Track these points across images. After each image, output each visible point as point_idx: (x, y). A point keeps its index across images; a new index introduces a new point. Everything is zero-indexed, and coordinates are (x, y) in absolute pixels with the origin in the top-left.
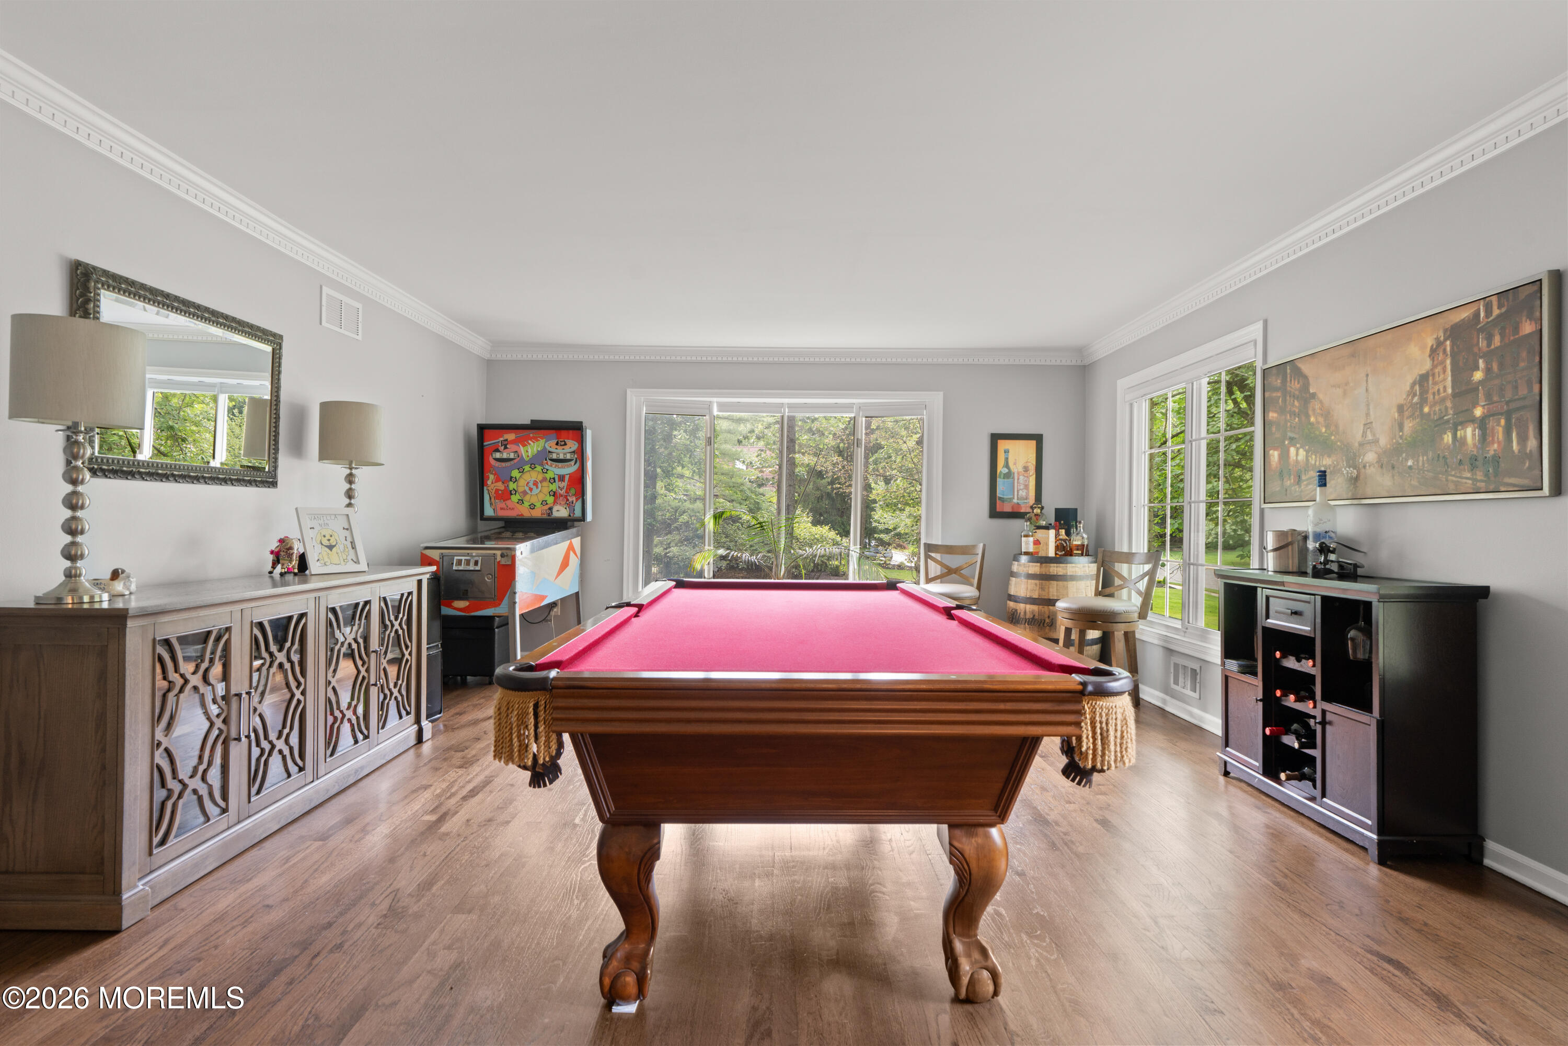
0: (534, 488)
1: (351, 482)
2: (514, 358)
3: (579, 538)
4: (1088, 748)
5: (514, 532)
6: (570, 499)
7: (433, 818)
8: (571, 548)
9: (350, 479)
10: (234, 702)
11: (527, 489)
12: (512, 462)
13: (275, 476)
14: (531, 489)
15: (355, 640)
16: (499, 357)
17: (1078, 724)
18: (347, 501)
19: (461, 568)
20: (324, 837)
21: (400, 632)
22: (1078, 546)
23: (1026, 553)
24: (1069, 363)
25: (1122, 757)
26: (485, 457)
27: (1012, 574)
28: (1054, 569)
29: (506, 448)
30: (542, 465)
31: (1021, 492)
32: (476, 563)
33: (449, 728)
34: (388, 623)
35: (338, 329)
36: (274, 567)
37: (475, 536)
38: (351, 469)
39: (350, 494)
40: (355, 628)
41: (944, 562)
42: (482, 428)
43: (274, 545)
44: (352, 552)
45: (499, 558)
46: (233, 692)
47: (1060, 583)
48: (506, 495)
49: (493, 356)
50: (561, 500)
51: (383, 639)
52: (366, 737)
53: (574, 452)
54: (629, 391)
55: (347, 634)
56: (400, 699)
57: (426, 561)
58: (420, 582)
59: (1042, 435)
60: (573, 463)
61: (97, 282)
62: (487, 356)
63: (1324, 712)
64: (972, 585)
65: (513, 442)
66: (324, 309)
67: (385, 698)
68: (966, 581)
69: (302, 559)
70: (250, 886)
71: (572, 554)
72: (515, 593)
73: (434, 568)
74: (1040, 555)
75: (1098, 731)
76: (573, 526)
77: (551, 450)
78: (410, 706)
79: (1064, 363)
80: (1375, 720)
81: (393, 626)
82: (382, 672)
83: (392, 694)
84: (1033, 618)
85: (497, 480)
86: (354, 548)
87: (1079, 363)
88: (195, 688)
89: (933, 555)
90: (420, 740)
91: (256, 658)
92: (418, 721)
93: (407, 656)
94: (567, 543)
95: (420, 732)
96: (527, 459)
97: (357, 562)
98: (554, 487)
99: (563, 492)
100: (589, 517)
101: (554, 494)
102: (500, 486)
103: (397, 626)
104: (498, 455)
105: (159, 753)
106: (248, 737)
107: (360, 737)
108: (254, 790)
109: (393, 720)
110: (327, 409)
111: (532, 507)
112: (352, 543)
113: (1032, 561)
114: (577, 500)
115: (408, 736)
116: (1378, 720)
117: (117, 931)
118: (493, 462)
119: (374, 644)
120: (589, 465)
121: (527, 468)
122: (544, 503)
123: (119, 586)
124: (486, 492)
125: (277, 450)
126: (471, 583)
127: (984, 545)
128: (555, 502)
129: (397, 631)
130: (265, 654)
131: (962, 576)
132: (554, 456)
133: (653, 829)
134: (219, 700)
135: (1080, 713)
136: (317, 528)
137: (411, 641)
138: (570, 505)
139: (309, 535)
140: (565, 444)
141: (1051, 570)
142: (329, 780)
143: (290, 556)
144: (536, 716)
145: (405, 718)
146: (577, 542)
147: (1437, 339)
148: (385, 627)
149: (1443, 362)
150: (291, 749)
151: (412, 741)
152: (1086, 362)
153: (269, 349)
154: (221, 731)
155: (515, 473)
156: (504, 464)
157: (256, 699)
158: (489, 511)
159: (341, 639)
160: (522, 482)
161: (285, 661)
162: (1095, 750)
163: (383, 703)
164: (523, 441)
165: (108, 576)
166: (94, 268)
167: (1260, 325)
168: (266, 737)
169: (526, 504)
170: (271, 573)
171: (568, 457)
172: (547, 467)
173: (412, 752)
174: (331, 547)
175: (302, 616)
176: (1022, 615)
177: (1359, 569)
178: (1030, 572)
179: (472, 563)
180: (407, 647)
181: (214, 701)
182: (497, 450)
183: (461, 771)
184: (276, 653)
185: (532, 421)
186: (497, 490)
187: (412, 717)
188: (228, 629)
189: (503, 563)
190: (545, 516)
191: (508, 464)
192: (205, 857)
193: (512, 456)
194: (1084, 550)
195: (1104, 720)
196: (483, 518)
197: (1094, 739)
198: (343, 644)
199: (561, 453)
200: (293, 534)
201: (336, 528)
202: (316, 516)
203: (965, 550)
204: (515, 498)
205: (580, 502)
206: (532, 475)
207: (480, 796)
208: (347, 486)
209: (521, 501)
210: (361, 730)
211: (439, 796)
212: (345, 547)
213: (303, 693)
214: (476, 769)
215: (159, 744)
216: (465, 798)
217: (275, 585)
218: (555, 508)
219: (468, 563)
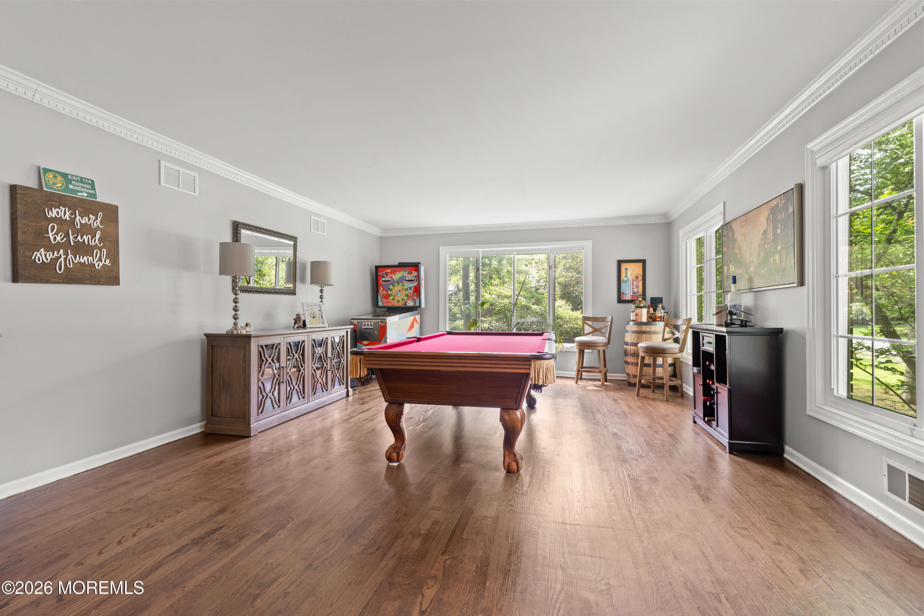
0: (399, 293)
1: (322, 292)
2: (391, 235)
3: (419, 316)
4: (532, 377)
5: (390, 313)
6: (414, 298)
7: (348, 418)
8: (415, 319)
9: (321, 291)
10: (282, 369)
11: (396, 294)
12: (390, 282)
13: (295, 291)
14: (398, 294)
15: (322, 353)
16: (385, 235)
17: (529, 369)
18: (321, 300)
19: (365, 327)
20: (310, 420)
21: (340, 351)
22: (659, 316)
23: (633, 321)
24: (660, 222)
25: (546, 381)
26: (379, 279)
27: (626, 331)
28: (645, 328)
29: (387, 276)
30: (402, 283)
31: (634, 290)
32: (371, 325)
33: (360, 393)
34: (334, 347)
35: (317, 232)
36: (295, 325)
37: (376, 315)
38: (322, 287)
39: (321, 297)
40: (322, 348)
41: (593, 326)
42: (377, 267)
43: (295, 317)
44: (321, 319)
45: (380, 323)
46: (281, 366)
47: (648, 335)
48: (387, 296)
49: (383, 235)
50: (411, 298)
51: (333, 353)
52: (327, 390)
53: (415, 277)
54: (441, 248)
55: (319, 350)
56: (340, 377)
57: (351, 324)
58: (347, 332)
59: (645, 260)
60: (415, 281)
61: (240, 227)
62: (380, 235)
63: (717, 388)
64: (606, 337)
65: (390, 273)
66: (312, 225)
67: (334, 377)
68: (603, 334)
69: (304, 322)
70: (287, 430)
71: (415, 322)
72: (387, 338)
73: (352, 326)
74: (638, 321)
75: (537, 371)
76: (416, 310)
77: (406, 276)
78: (344, 381)
79: (657, 222)
80: (727, 388)
81: (336, 348)
82: (333, 367)
83: (336, 375)
84: (634, 353)
85: (384, 290)
86: (322, 318)
87: (666, 221)
88: (270, 363)
89: (588, 322)
90: (348, 395)
91: (288, 356)
92: (347, 388)
93: (342, 361)
94: (412, 318)
95: (348, 392)
96: (396, 280)
97: (323, 323)
98: (407, 292)
99: (411, 295)
100: (423, 306)
101: (407, 296)
102: (385, 292)
103: (338, 349)
104: (384, 279)
105: (260, 383)
106: (286, 382)
107: (324, 390)
108: (288, 401)
109: (337, 386)
110: (314, 264)
111: (398, 301)
112: (322, 316)
113: (634, 324)
114: (417, 298)
115: (343, 393)
116: (728, 389)
117: (249, 437)
118: (382, 282)
119: (329, 355)
120: (423, 282)
121: (396, 284)
122: (403, 299)
123: (248, 329)
124: (379, 295)
125: (295, 281)
126: (369, 333)
127: (612, 317)
128: (408, 299)
129: (338, 351)
130: (291, 354)
131: (602, 333)
132: (407, 279)
133: (401, 405)
134: (277, 369)
135: (530, 365)
136: (309, 310)
137: (344, 355)
138: (414, 301)
139: (306, 312)
140: (412, 273)
141: (643, 328)
142: (314, 403)
143: (300, 320)
144: (360, 362)
145: (342, 385)
146: (418, 317)
147: (768, 214)
148: (334, 349)
149: (770, 225)
150: (300, 389)
151: (345, 395)
152: (670, 221)
153: (292, 243)
154: (277, 379)
155: (391, 287)
156: (386, 283)
157: (288, 370)
158: (380, 304)
159: (317, 352)
160: (394, 291)
161: (298, 357)
162: (535, 378)
163: (333, 378)
164: (394, 272)
165: (245, 325)
166: (239, 222)
167: (722, 204)
168: (292, 384)
169: (396, 300)
170: (294, 327)
171: (413, 279)
172: (404, 284)
173: (345, 400)
174: (314, 318)
175: (304, 341)
176: (629, 352)
177: (747, 323)
178: (633, 330)
179: (369, 325)
180: (342, 358)
181: (276, 369)
182: (383, 277)
183: (360, 406)
184: (295, 354)
185: (399, 263)
186: (384, 295)
187: (345, 386)
188: (279, 344)
189: (382, 325)
190: (404, 306)
191: (388, 283)
192: (273, 420)
193: (389, 279)
194: (662, 319)
195: (539, 368)
196: (378, 307)
197: (535, 373)
198: (317, 354)
199: (410, 277)
200: (301, 312)
201: (316, 309)
202: (309, 305)
203: (603, 319)
204: (391, 298)
205: (418, 299)
206: (398, 287)
207: (365, 413)
208: (321, 294)
209: (394, 299)
210: (325, 388)
211: (351, 412)
212: (319, 317)
213: (304, 370)
214: (366, 405)
215: (260, 380)
216: (360, 413)
217: (295, 330)
218: (408, 303)
219: (368, 325)
